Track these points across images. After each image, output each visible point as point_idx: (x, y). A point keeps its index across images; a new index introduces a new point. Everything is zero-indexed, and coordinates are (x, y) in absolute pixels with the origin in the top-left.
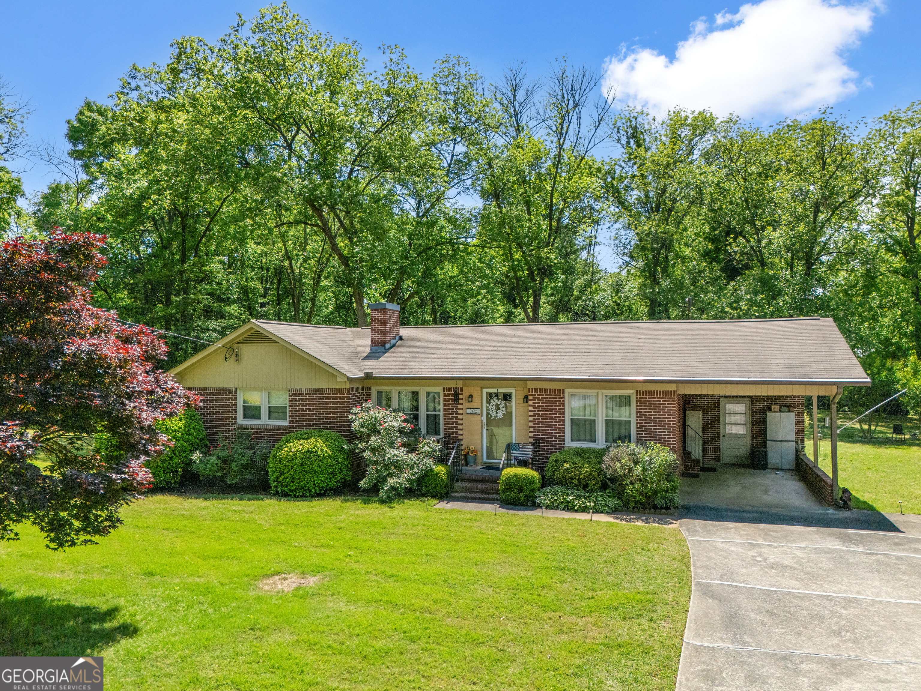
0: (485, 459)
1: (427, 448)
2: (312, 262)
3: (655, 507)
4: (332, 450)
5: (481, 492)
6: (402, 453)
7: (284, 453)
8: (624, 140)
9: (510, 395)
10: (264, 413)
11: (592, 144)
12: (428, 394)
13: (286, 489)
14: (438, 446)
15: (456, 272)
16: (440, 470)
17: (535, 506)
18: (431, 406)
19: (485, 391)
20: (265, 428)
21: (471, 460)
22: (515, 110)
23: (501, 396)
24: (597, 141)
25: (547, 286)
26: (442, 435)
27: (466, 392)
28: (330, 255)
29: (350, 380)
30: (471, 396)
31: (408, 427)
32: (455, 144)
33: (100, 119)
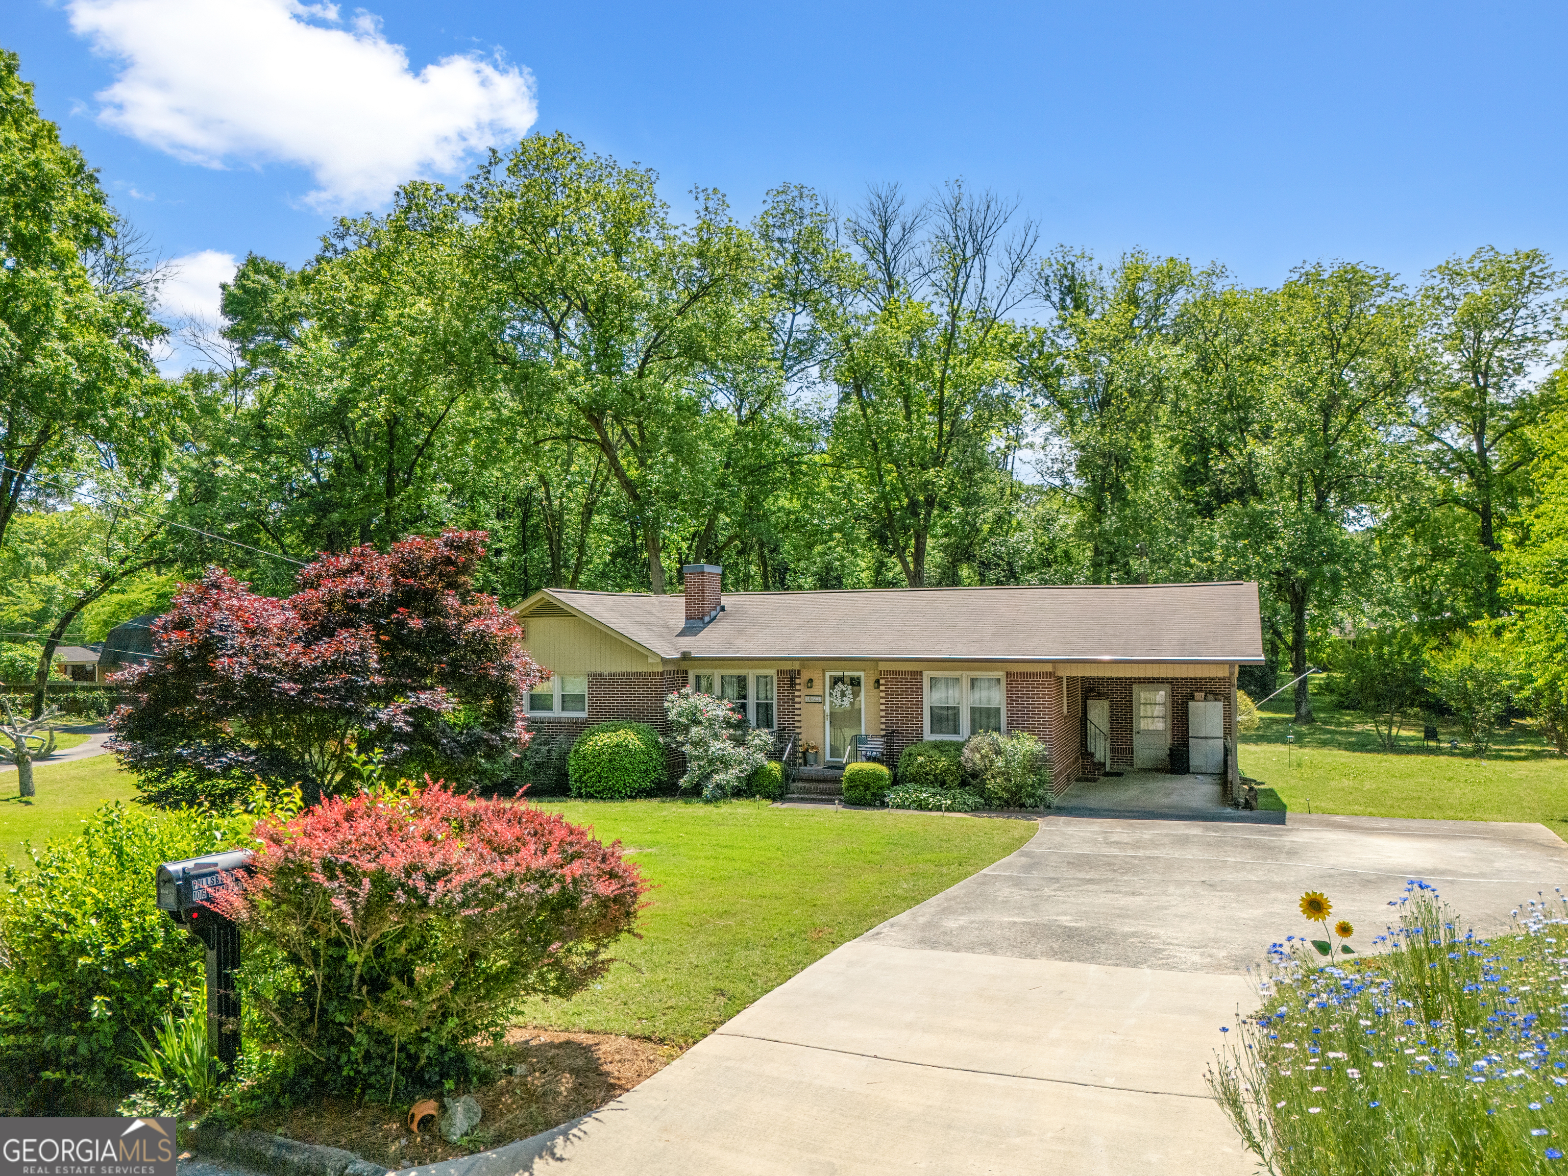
0: (828, 758)
1: (757, 741)
2: (579, 490)
3: (1022, 805)
4: (645, 744)
5: (822, 793)
6: (728, 746)
7: (588, 748)
8: (1056, 297)
9: (859, 678)
10: (557, 702)
11: (1003, 307)
12: (758, 678)
13: (591, 790)
14: (771, 739)
15: (796, 505)
16: (774, 767)
17: (884, 805)
18: (762, 695)
19: (828, 674)
20: (559, 722)
21: (810, 758)
22: (885, 258)
23: (847, 680)
24: (1010, 303)
25: (935, 524)
26: (775, 728)
27: (805, 676)
28: (607, 479)
29: (665, 661)
30: (811, 681)
31: (736, 717)
32: (794, 315)
33: (272, 282)
